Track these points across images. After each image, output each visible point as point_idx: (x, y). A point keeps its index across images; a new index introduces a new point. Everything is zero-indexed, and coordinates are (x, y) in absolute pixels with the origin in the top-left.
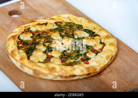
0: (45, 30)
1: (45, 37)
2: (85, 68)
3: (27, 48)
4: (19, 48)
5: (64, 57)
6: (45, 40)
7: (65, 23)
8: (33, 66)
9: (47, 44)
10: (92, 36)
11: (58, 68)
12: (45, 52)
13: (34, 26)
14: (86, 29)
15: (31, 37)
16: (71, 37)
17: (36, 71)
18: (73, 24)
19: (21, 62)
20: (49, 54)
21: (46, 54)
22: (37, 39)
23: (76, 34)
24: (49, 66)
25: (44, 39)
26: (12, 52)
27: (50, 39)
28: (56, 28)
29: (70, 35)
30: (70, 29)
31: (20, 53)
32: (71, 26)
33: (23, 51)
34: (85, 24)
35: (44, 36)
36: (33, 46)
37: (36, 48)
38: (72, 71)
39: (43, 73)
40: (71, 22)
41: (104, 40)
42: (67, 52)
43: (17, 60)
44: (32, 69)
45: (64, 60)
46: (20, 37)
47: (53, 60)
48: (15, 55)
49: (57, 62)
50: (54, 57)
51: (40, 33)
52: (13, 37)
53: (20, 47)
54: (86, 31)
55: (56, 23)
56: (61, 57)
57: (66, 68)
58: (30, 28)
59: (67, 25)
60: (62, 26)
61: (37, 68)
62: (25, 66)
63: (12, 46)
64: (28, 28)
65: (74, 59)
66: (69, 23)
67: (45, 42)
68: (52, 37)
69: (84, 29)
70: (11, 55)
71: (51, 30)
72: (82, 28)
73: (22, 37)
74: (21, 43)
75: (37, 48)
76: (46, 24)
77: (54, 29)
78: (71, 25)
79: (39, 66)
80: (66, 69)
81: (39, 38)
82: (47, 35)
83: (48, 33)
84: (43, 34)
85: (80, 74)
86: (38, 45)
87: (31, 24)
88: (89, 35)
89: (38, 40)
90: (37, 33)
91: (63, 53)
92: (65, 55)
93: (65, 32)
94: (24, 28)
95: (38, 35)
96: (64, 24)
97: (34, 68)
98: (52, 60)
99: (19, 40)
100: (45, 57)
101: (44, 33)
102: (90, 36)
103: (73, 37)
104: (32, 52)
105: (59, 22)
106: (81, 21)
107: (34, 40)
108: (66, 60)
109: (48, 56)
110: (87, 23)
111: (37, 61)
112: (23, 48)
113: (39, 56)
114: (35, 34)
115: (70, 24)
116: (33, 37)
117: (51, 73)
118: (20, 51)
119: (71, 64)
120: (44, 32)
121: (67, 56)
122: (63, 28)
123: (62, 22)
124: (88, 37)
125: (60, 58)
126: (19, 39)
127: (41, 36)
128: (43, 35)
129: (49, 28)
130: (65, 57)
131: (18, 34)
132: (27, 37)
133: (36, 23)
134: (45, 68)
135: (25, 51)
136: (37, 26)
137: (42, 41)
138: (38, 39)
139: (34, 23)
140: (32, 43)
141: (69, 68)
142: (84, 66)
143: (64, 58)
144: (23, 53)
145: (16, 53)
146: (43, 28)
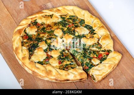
0: (50, 24)
1: (48, 32)
2: (79, 73)
3: (31, 44)
4: (23, 44)
6: (48, 36)
7: (70, 16)
8: (32, 67)
9: (49, 41)
10: (92, 33)
11: (54, 72)
12: (45, 51)
13: (40, 18)
15: (36, 32)
16: (72, 34)
17: (34, 73)
18: (76, 18)
19: (23, 61)
20: (49, 53)
22: (41, 34)
24: (47, 68)
25: (47, 34)
27: (53, 35)
28: (61, 21)
29: (71, 32)
30: (73, 23)
31: (23, 51)
32: (74, 20)
33: (26, 48)
34: (88, 19)
35: (48, 30)
36: (36, 43)
37: (39, 45)
38: (66, 75)
39: (40, 76)
40: (75, 15)
42: (65, 52)
43: (19, 59)
45: (62, 61)
46: (26, 30)
47: (52, 61)
49: (55, 63)
50: (53, 57)
51: (45, 26)
52: (19, 32)
53: (25, 42)
54: (87, 27)
55: (61, 16)
57: (62, 72)
59: (71, 19)
60: (66, 19)
62: (26, 66)
65: (70, 61)
66: (72, 16)
67: (47, 39)
68: (55, 33)
69: (86, 25)
71: (55, 24)
72: (84, 23)
73: (28, 31)
74: (26, 38)
76: (51, 16)
77: (58, 22)
79: (38, 68)
82: (50, 30)
83: (52, 28)
84: (47, 28)
85: (73, 79)
86: (41, 41)
88: (89, 32)
89: (41, 35)
90: (42, 27)
91: (62, 53)
92: (63, 55)
93: (67, 26)
95: (42, 29)
96: (68, 17)
97: (33, 69)
99: (24, 34)
100: (45, 57)
101: (49, 27)
102: (90, 33)
103: (74, 34)
104: (35, 49)
105: (64, 15)
106: (84, 15)
107: (39, 35)
108: (63, 62)
109: (47, 55)
110: (90, 17)
111: (37, 61)
112: (27, 44)
113: (39, 55)
114: (40, 27)
115: (74, 18)
117: (47, 76)
118: (24, 48)
119: (67, 66)
121: (64, 57)
122: (66, 22)
123: (66, 15)
124: (88, 35)
125: (58, 59)
127: (45, 30)
129: (54, 21)
130: (62, 57)
132: (32, 32)
133: (43, 14)
134: (43, 71)
135: (28, 47)
136: (43, 18)
137: (45, 36)
138: (42, 34)
140: (36, 38)
143: (61, 59)
144: (26, 50)
146: (49, 22)
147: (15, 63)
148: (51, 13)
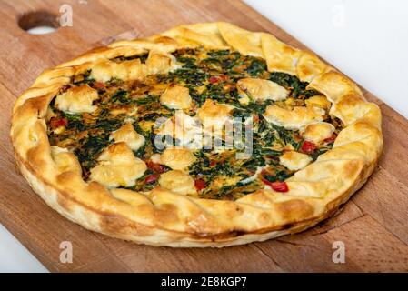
0: (140, 79)
1: (139, 103)
2: (276, 204)
3: (81, 141)
4: (53, 140)
5: (204, 169)
6: (139, 112)
7: (208, 54)
8: (100, 200)
9: (147, 126)
10: (297, 96)
11: (184, 207)
12: (140, 153)
13: (103, 64)
14: (278, 74)
15: (94, 103)
16: (227, 102)
17: (110, 219)
18: (233, 57)
19: (61, 187)
20: (155, 159)
21: (143, 159)
22: (112, 108)
23: (245, 91)
24: (154, 199)
25: (136, 109)
26: (32, 154)
27: (158, 108)
28: (178, 71)
29: (224, 95)
30: (225, 74)
31: (56, 158)
32: (226, 64)
33: (66, 150)
34: (276, 57)
35: (136, 98)
36: (100, 133)
37: (111, 138)
38: (230, 216)
39: (133, 226)
40: (227, 48)
41: (338, 110)
42: (213, 152)
43: (46, 183)
44: (99, 212)
45: (206, 180)
46: (57, 102)
47: (169, 179)
48: (42, 163)
49: (181, 185)
50: (170, 169)
51: (125, 88)
52: (35, 104)
53: (58, 136)
54: (275, 77)
55: (177, 54)
56: (195, 171)
57: (212, 206)
58: (90, 71)
59: (214, 61)
60: (196, 64)
61: (114, 209)
62: (74, 200)
63: (29, 132)
64: (82, 70)
65: (237, 174)
66: (220, 53)
67: (140, 119)
68: (165, 101)
69: (273, 74)
70: (26, 163)
71: (161, 79)
72: (266, 69)
73: (62, 103)
74: (61, 123)
75: (113, 140)
76: (144, 57)
77: (170, 73)
78: (225, 61)
79: (120, 201)
80: (210, 210)
81: (121, 107)
82: (146, 96)
83: (152, 88)
84: (133, 92)
85: (259, 226)
86: (118, 128)
87: (94, 58)
88: (288, 92)
89: (115, 113)
90: (114, 90)
91: (203, 156)
92: (207, 162)
93: (207, 83)
94: (70, 73)
95: (115, 95)
96: (204, 56)
97: (105, 207)
98: (164, 179)
99: (52, 114)
100: (140, 168)
101: (138, 89)
102: (290, 95)
103: (236, 102)
104: (98, 152)
105: (188, 51)
106: (260, 47)
107: (105, 112)
108: (210, 179)
109: (150, 165)
110: (282, 50)
111: (116, 185)
112: (68, 141)
113: (121, 165)
114: (108, 91)
115: (226, 57)
116: (99, 101)
117: (160, 223)
118: (58, 150)
119: (229, 192)
120: (136, 85)
121: (213, 167)
122: (201, 71)
123: (196, 50)
124: (284, 101)
125: (191, 174)
126: (55, 111)
127: (127, 97)
128: (136, 94)
129: (156, 71)
130: (207, 169)
131: (48, 94)
132: (81, 104)
133: (110, 54)
134: (142, 207)
135: (73, 149)
136: (114, 65)
137: (131, 114)
138: (116, 108)
139: (102, 56)
140: (98, 121)
141: (220, 207)
142: (270, 200)
143: (205, 173)
144: (67, 155)
145: (45, 156)
146: (135, 72)
147: (27, 209)
148: (140, 48)
